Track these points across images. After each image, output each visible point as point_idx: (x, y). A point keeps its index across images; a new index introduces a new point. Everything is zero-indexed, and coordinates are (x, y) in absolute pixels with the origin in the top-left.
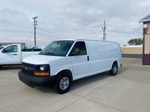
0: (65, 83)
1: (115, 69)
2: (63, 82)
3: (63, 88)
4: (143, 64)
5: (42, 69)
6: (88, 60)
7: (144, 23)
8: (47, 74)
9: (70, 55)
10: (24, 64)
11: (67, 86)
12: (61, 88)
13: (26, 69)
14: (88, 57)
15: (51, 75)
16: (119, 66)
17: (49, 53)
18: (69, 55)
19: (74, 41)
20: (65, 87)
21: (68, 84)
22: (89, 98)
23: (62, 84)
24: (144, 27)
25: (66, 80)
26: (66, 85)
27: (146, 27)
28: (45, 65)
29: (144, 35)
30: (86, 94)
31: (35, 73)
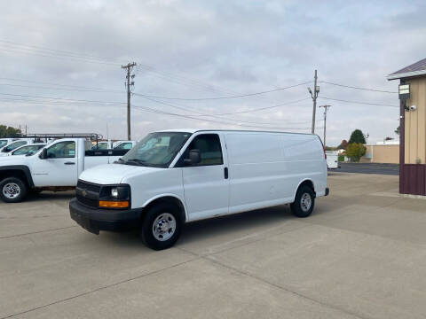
0: (165, 227)
1: (306, 202)
2: (160, 225)
3: (161, 236)
4: (402, 191)
5: (115, 194)
6: (226, 176)
7: (404, 81)
8: (125, 204)
9: (179, 164)
10: (82, 183)
11: (172, 234)
12: (157, 237)
13: (84, 193)
14: (226, 170)
15: (132, 207)
16: (319, 192)
17: (135, 160)
18: (176, 166)
19: (191, 134)
20: (167, 236)
21: (173, 230)
22: (214, 258)
23: (160, 228)
24: (402, 92)
25: (170, 219)
26: (170, 230)
27: (407, 92)
28: (121, 185)
29: (402, 113)
30: (211, 252)
31: (101, 202)
